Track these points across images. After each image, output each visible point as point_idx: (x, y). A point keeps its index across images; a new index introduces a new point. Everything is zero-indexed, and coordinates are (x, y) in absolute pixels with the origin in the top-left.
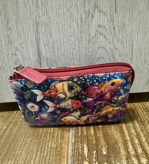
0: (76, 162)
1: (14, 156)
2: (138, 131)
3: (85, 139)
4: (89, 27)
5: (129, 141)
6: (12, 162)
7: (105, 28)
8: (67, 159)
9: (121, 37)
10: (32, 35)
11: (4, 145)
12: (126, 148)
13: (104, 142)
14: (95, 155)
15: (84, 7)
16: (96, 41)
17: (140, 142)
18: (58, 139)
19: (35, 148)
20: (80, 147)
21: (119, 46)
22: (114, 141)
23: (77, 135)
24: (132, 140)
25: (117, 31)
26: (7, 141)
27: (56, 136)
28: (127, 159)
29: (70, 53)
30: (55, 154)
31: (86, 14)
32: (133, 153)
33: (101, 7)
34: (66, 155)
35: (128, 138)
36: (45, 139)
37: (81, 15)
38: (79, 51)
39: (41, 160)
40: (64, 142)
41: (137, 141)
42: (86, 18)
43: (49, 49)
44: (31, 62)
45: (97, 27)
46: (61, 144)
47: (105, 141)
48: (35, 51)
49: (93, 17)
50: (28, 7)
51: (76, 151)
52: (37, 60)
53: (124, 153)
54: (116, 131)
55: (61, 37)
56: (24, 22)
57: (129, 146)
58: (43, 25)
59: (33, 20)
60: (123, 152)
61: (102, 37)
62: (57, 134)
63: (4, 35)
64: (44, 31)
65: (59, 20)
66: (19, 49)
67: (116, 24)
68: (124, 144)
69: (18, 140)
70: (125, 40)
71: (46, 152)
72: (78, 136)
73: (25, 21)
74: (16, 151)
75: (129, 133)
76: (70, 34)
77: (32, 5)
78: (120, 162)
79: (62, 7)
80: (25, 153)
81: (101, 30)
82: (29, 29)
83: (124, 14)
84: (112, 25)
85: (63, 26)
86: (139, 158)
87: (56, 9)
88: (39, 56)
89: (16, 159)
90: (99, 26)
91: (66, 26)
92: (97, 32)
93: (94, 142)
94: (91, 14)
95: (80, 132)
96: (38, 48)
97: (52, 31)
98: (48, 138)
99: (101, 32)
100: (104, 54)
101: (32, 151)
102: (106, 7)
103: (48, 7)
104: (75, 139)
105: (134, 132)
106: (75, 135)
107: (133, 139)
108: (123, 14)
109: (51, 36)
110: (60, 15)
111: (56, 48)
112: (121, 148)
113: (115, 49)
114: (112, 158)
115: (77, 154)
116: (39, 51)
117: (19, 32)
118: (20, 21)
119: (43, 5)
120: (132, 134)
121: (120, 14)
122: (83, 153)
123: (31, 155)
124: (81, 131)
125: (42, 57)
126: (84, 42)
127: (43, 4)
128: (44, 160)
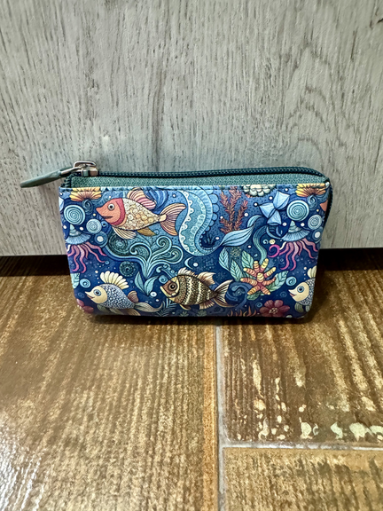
0: (237, 401)
1: (93, 381)
2: (375, 339)
3: (254, 351)
4: (283, 90)
5: (354, 360)
6: (92, 394)
7: (321, 94)
8: (216, 394)
9: (356, 117)
10: (146, 102)
11: (67, 355)
12: (349, 376)
13: (297, 360)
14: (278, 388)
15: (278, 42)
16: (295, 125)
17: (379, 363)
18: (192, 346)
19: (139, 364)
20: (244, 368)
21: (349, 137)
22: (320, 358)
23: (234, 339)
24: (361, 358)
25: (349, 103)
26: (73, 348)
27: (185, 341)
28: (351, 399)
29: (230, 147)
30: (188, 381)
31: (280, 57)
32: (363, 386)
33: (319, 46)
34: (212, 384)
35: (352, 353)
36: (162, 346)
37: (268, 60)
38: (252, 144)
39: (157, 393)
40: (205, 356)
41: (372, 362)
42: (279, 69)
43: (181, 136)
44: (135, 166)
45: (304, 91)
46: (198, 358)
47: (299, 357)
48: (147, 138)
49: (296, 67)
50: (143, 35)
51: (234, 377)
52: (150, 160)
53: (344, 386)
54: (323, 334)
55: (214, 109)
56: (130, 69)
57: (354, 370)
58: (175, 80)
59: (152, 66)
60: (341, 383)
61: (310, 115)
62: (189, 335)
63: (77, 98)
64: (175, 93)
65: (214, 70)
66: (111, 133)
67: (348, 86)
68: (342, 366)
69: (99, 345)
70: (365, 126)
71: (166, 375)
72: (237, 342)
73: (132, 65)
74: (96, 370)
75: (354, 342)
76: (236, 105)
77: (154, 30)
78: (335, 406)
79: (226, 41)
80: (118, 374)
81: (312, 99)
82: (140, 86)
83: (370, 65)
84: (339, 88)
85: (221, 85)
86: (377, 399)
87: (212, 43)
88: (157, 151)
89: (99, 387)
90: (307, 88)
91: (229, 84)
92: (302, 102)
93: (275, 357)
94: (293, 60)
95: (241, 334)
96: (156, 132)
97: (195, 95)
98: (168, 345)
99: (312, 104)
100: (311, 155)
101: (134, 372)
102: (331, 46)
103: (193, 37)
104: (230, 349)
105: (367, 339)
106: (229, 341)
107: (365, 356)
108: (368, 63)
109: (191, 106)
110: (219, 58)
111: (198, 134)
112: (337, 375)
113: (337, 143)
114: (318, 396)
115: (236, 382)
116: (157, 140)
117: (115, 92)
118: (121, 68)
119: (182, 31)
120: (361, 344)
121: (360, 63)
122: (252, 381)
123: (134, 381)
124: (244, 333)
125: (162, 154)
126: (267, 125)
127: (181, 29)
128: (163, 393)
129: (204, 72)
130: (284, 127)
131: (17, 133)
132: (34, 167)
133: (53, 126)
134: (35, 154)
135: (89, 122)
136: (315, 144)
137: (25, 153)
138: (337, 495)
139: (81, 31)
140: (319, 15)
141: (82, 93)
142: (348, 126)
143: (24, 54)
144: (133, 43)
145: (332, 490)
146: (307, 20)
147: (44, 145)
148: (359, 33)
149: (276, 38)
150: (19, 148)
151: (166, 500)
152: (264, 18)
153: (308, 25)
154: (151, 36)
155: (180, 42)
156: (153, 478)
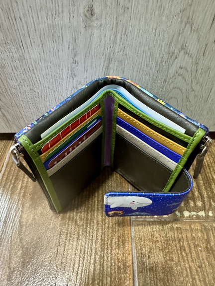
129: (131, 59)
130: (167, 83)
131: (36, 82)
132: (43, 96)
133: (54, 79)
134: (43, 91)
135: (72, 78)
136: (181, 90)
137: (38, 91)
138: (176, 238)
139: (71, 39)
140: (191, 36)
141: (69, 65)
142: (197, 83)
143: (41, 48)
144: (97, 45)
145: (174, 236)
146: (184, 38)
147: (49, 88)
148: (209, 45)
149: (168, 46)
150: (36, 89)
151: (111, 241)
152: (163, 36)
153: (184, 41)
154: (106, 42)
155: (121, 46)
156: (106, 233)
